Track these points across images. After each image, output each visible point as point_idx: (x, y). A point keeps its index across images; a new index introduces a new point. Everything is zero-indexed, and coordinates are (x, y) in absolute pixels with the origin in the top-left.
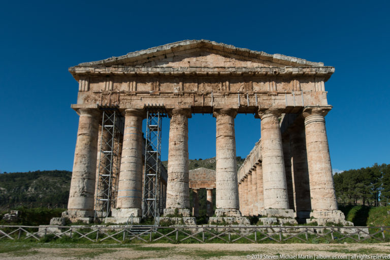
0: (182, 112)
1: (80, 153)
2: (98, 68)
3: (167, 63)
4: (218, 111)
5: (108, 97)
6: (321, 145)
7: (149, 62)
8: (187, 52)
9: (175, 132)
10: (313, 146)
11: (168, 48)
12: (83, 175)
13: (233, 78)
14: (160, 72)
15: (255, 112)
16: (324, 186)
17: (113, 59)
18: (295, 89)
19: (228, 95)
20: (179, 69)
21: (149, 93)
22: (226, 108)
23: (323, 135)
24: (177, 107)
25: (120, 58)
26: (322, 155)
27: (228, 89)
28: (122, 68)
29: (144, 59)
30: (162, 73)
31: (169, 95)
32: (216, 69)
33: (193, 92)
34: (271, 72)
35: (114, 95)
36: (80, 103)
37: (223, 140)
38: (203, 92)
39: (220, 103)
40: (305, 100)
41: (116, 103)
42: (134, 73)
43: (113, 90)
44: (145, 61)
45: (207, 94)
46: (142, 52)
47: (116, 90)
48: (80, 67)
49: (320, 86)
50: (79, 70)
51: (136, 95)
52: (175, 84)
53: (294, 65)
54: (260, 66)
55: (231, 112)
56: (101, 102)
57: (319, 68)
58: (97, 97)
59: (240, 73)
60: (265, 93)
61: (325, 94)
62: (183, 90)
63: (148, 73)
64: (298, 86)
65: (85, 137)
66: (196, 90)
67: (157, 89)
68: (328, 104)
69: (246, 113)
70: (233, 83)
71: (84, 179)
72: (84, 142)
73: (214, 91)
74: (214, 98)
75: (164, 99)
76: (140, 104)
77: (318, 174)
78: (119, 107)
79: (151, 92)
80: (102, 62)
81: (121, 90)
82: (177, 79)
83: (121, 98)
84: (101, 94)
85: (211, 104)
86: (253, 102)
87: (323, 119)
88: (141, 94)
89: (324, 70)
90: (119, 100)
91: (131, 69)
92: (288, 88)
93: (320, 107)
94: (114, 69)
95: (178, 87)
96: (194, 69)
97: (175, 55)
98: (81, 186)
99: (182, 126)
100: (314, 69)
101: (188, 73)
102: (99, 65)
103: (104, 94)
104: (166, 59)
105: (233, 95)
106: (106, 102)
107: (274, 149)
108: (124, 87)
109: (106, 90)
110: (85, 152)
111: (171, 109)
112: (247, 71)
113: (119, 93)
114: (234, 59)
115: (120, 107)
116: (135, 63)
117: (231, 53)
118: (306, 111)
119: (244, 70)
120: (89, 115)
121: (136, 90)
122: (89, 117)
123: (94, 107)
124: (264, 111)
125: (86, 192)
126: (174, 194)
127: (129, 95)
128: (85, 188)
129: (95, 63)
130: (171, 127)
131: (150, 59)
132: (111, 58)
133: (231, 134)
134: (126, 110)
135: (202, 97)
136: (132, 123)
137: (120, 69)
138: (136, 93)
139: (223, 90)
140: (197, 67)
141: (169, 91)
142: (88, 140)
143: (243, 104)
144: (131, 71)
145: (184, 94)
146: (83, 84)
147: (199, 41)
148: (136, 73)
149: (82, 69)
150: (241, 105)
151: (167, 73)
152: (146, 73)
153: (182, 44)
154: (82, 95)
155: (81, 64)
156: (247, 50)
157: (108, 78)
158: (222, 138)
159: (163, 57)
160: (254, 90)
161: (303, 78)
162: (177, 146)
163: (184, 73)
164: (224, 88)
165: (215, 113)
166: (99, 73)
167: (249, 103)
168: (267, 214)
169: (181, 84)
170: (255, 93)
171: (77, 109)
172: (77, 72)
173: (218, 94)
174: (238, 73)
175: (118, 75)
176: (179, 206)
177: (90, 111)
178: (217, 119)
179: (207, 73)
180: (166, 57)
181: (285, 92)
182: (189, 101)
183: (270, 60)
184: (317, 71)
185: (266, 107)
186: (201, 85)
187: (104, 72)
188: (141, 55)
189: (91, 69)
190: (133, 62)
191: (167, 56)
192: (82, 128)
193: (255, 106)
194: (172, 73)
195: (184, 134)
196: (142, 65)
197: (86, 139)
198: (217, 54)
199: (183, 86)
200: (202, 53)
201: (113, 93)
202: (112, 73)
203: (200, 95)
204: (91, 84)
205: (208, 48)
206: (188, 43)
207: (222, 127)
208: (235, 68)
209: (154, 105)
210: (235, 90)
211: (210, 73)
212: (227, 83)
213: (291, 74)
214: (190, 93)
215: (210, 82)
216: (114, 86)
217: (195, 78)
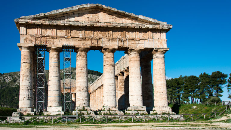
0: (85, 50)
1: (25, 74)
2: (33, 20)
3: (74, 17)
4: (105, 49)
5: (39, 39)
6: (162, 71)
7: (63, 16)
8: (87, 11)
9: (80, 62)
10: (157, 71)
11: (76, 9)
12: (28, 88)
13: (115, 29)
14: (72, 25)
15: (126, 50)
16: (162, 94)
17: (42, 15)
18: (149, 37)
19: (112, 40)
20: (84, 23)
21: (64, 37)
22: (111, 48)
23: (163, 65)
24: (82, 47)
25: (47, 14)
26: (162, 77)
27: (111, 36)
28: (49, 20)
29: (61, 15)
30: (73, 25)
31: (77, 39)
32: (106, 24)
33: (91, 37)
34: (137, 27)
35: (43, 38)
36: (22, 42)
37: (109, 67)
38: (97, 38)
39: (107, 44)
40: (155, 44)
41: (44, 43)
42: (56, 24)
43: (42, 34)
44: (61, 16)
45: (100, 39)
46: (61, 11)
47: (44, 35)
48: (22, 19)
49: (164, 35)
50: (21, 21)
52: (80, 32)
53: (150, 23)
54: (131, 23)
55: (113, 51)
56: (35, 42)
57: (164, 25)
58: (32, 39)
59: (120, 27)
60: (133, 39)
61: (166, 41)
62: (85, 36)
63: (64, 25)
64: (151, 35)
65: (27, 64)
66: (92, 36)
67: (69, 35)
68: (167, 47)
70: (115, 32)
71: (29, 90)
72: (27, 67)
73: (103, 37)
74: (103, 41)
75: (74, 41)
76: (60, 44)
77: (159, 87)
78: (47, 46)
79: (66, 36)
80: (36, 16)
81: (47, 35)
82: (81, 28)
85: (102, 45)
87: (163, 56)
88: (60, 38)
89: (166, 27)
90: (46, 41)
91: (54, 21)
92: (146, 36)
93: (162, 49)
94: (43, 21)
95: (82, 34)
96: (92, 23)
97: (80, 12)
98: (27, 94)
99: (85, 58)
100: (161, 26)
101: (89, 25)
102: (34, 18)
103: (36, 37)
104: (74, 15)
105: (114, 40)
106: (38, 43)
107: (136, 73)
108: (49, 32)
109: (37, 34)
110: (28, 73)
111: (78, 48)
112: (124, 26)
113: (46, 37)
114: (115, 16)
115: (48, 46)
117: (113, 13)
118: (154, 51)
119: (122, 25)
120: (28, 51)
121: (56, 35)
122: (28, 52)
123: (32, 46)
124: (131, 50)
125: (30, 98)
126: (82, 98)
127: (52, 38)
128: (30, 95)
129: (31, 17)
130: (77, 59)
131: (64, 15)
132: (41, 14)
133: (113, 64)
134: (51, 48)
135: (96, 41)
136: (55, 56)
137: (47, 22)
138: (57, 37)
139: (108, 36)
140: (94, 22)
141: (77, 37)
142: (29, 66)
143: (120, 46)
144: (54, 23)
145: (85, 38)
146: (23, 30)
147: (95, 5)
148: (57, 24)
149: (23, 20)
150: (119, 46)
151: (76, 25)
152: (63, 24)
153: (85, 6)
154: (23, 37)
155: (22, 17)
156: (124, 12)
157: (39, 27)
158: (108, 66)
159: (72, 14)
160: (126, 37)
161: (154, 31)
162: (82, 70)
163: (86, 25)
164: (109, 35)
165: (103, 51)
166: (34, 23)
167: (124, 45)
168: (132, 109)
169: (83, 31)
170: (127, 39)
171: (20, 47)
172: (20, 22)
173: (105, 39)
174: (118, 26)
175: (45, 25)
176: (85, 105)
177: (29, 48)
178: (104, 54)
179: (100, 26)
180: (74, 14)
181: (144, 39)
182: (88, 43)
183: (136, 19)
184: (163, 27)
185: (133, 48)
186: (96, 33)
187: (37, 23)
188: (60, 13)
189: (29, 21)
190: (54, 16)
191: (75, 13)
192: (25, 59)
193: (127, 47)
194: (79, 25)
195: (86, 64)
196: (59, 18)
197: (28, 65)
198: (105, 13)
199: (85, 33)
200: (96, 12)
201: (42, 37)
202: (42, 24)
203: (95, 40)
204: (28, 30)
205: (100, 9)
206: (89, 6)
207: (108, 59)
208: (116, 23)
209: (69, 45)
210: (115, 37)
211: (102, 26)
212: (111, 32)
213: (148, 28)
214: (89, 38)
215: (101, 31)
216: (42, 32)
217: (93, 28)
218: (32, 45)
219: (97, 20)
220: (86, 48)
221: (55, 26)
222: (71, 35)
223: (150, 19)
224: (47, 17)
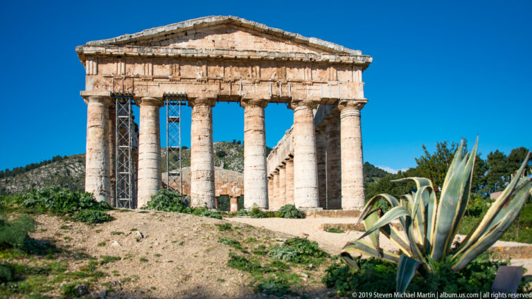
0: (207, 102)
1: (95, 148)
2: (109, 48)
3: (187, 40)
4: (247, 101)
5: (121, 82)
6: (354, 142)
7: (166, 40)
8: (211, 28)
9: (199, 125)
10: (347, 142)
11: (190, 26)
12: (99, 173)
13: (264, 62)
14: (182, 55)
15: (288, 102)
16: (354, 184)
17: (126, 37)
18: (331, 78)
19: (259, 83)
20: (204, 51)
21: (168, 78)
22: (257, 99)
23: (357, 131)
24: (201, 96)
25: (134, 36)
26: (355, 153)
27: (258, 75)
28: (138, 48)
29: (161, 36)
30: (184, 55)
31: (191, 80)
32: (246, 53)
33: (219, 78)
34: (307, 59)
35: (127, 80)
36: (89, 89)
37: (253, 135)
38: (230, 79)
39: (249, 92)
40: (341, 92)
41: (130, 89)
42: (151, 54)
43: (125, 74)
44: (162, 38)
45: (235, 81)
46: (160, 29)
47: (129, 74)
48: (89, 46)
49: (358, 74)
50: (87, 50)
51: (153, 80)
52: (198, 67)
53: (331, 52)
54: (295, 51)
55: (262, 104)
56: (112, 88)
57: (357, 56)
58: (108, 83)
59: (273, 58)
60: (299, 82)
61: (362, 86)
62: (207, 75)
63: (167, 55)
64: (335, 75)
65: (97, 129)
66: (222, 75)
67: (178, 73)
68: (365, 97)
69: (277, 102)
70: (265, 67)
71: (101, 177)
72: (98, 135)
73: (243, 78)
74: (242, 86)
75: (185, 85)
76: (159, 91)
77: (350, 171)
78: (134, 94)
79: (170, 77)
80: (114, 41)
81: (135, 74)
82: (200, 62)
83: (135, 83)
84: (112, 79)
85: (239, 93)
86: (286, 91)
87: (358, 113)
88: (159, 80)
89: (362, 59)
90: (133, 86)
91: (147, 49)
92: (324, 77)
93: (355, 100)
94: (128, 50)
95: (201, 72)
96: (220, 52)
97: (197, 31)
98: (99, 184)
99: (207, 118)
100: (351, 58)
101: (214, 56)
102: (110, 44)
103: (115, 79)
104: (186, 37)
105: (264, 83)
106: (118, 89)
107: (307, 146)
108: (138, 69)
109: (117, 73)
110: (100, 147)
111: (194, 99)
112: (281, 56)
113: (133, 77)
114: (265, 39)
115: (136, 95)
116: (150, 41)
117: (262, 32)
118: (341, 104)
119: (277, 55)
120: (101, 104)
121: (153, 74)
122: (101, 106)
123: (107, 95)
124: (297, 102)
125: (105, 192)
126: (201, 193)
127: (145, 80)
128: (103, 186)
129: (106, 43)
130: (193, 119)
131: (167, 37)
132: (123, 36)
133: (261, 128)
134: (142, 99)
135: (229, 84)
136: (150, 114)
137: (135, 50)
138: (153, 78)
139: (253, 76)
140: (224, 50)
141: (191, 77)
142: (102, 133)
143: (275, 94)
144: (148, 52)
145: (208, 79)
146: (90, 66)
147: (226, 18)
148: (153, 55)
149: (91, 48)
150: (272, 95)
151: (189, 55)
152: (165, 54)
153: (207, 20)
154: (91, 80)
155: (89, 43)
156: (281, 31)
157: (119, 59)
158: (252, 133)
159: (183, 34)
160: (287, 78)
161: (340, 66)
162: (201, 141)
163: (209, 56)
164: (254, 74)
165: (243, 103)
166: (111, 53)
167: (282, 93)
169: (204, 67)
170: (288, 82)
171: (86, 97)
172: (85, 52)
173: (247, 81)
174: (270, 58)
175: (132, 56)
177: (102, 99)
178: (245, 111)
179: (236, 57)
180: (186, 35)
181: (321, 81)
182: (213, 90)
183: (306, 44)
184: (355, 60)
185: (300, 99)
186: (228, 69)
187: (117, 53)
188: (159, 33)
189: (101, 50)
190: (149, 40)
191: (188, 33)
192: (94, 119)
193: (288, 97)
194: (195, 55)
195: (209, 128)
196: (158, 43)
197: (99, 132)
198: (246, 32)
199: (207, 70)
200: (228, 31)
201: (126, 78)
202: (125, 54)
203: (227, 82)
204: (99, 66)
205: (235, 25)
206: (213, 19)
207: (251, 119)
208: (266, 51)
209: (175, 93)
210: (266, 77)
211: (238, 57)
212: (258, 68)
213: (327, 61)
214: (215, 80)
215: (239, 66)
216: (127, 69)
217: (221, 61)
218: (106, 93)
219: (230, 45)
220: (209, 99)
221: (149, 57)
222: (180, 75)
223: (331, 45)
224: (135, 42)
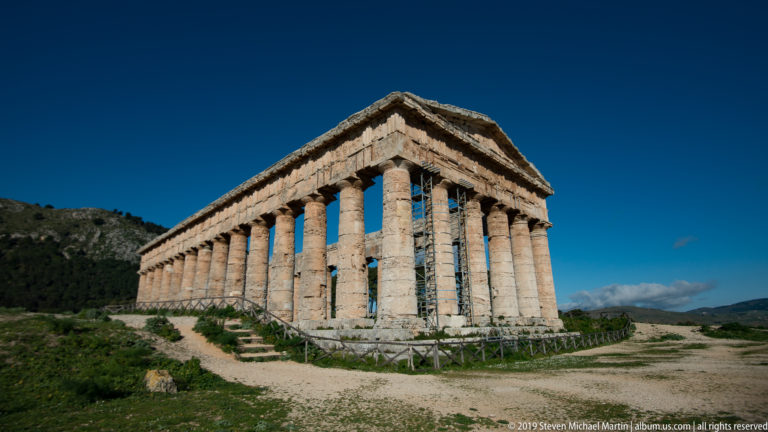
2: (424, 109)
5: (424, 153)
17: (436, 104)
18: (535, 201)
19: (506, 191)
21: (457, 164)
22: (507, 206)
25: (442, 106)
27: (504, 184)
31: (471, 173)
33: (486, 178)
35: (430, 153)
38: (491, 181)
39: (502, 198)
42: (451, 133)
43: (428, 145)
45: (494, 184)
46: (458, 110)
47: (430, 147)
48: (409, 97)
50: (408, 102)
52: (473, 162)
55: (509, 212)
58: (415, 149)
60: (523, 198)
61: (547, 212)
62: (479, 172)
63: (462, 140)
65: (408, 204)
68: (549, 221)
72: (409, 212)
73: (497, 182)
74: (497, 190)
79: (459, 163)
80: (428, 104)
81: (435, 149)
84: (419, 146)
85: (495, 197)
86: (517, 205)
88: (451, 163)
89: (550, 190)
90: (433, 161)
94: (438, 119)
95: (476, 167)
96: (492, 153)
101: (488, 155)
102: (425, 105)
103: (421, 148)
109: (422, 142)
111: (477, 193)
113: (433, 152)
114: (504, 152)
115: (441, 175)
121: (446, 155)
123: (419, 164)
124: (523, 216)
127: (442, 159)
129: (422, 102)
132: (434, 102)
135: (491, 187)
136: (447, 199)
137: (444, 123)
138: (448, 160)
141: (472, 170)
143: (512, 204)
145: (480, 177)
146: (400, 121)
147: (493, 122)
148: (453, 134)
149: (410, 101)
152: (460, 138)
153: (484, 118)
154: (401, 139)
155: (409, 93)
157: (428, 127)
160: (517, 193)
163: (485, 154)
164: (502, 182)
166: (425, 116)
169: (478, 163)
172: (404, 103)
173: (499, 187)
175: (437, 128)
181: (531, 202)
182: (482, 188)
187: (429, 118)
188: (457, 113)
189: (418, 108)
192: (405, 190)
193: (518, 210)
194: (479, 149)
197: (410, 209)
201: (429, 150)
202: (435, 123)
203: (490, 184)
204: (409, 127)
205: (494, 131)
207: (503, 225)
210: (508, 187)
213: (536, 186)
214: (483, 179)
218: (419, 162)
224: (443, 114)
